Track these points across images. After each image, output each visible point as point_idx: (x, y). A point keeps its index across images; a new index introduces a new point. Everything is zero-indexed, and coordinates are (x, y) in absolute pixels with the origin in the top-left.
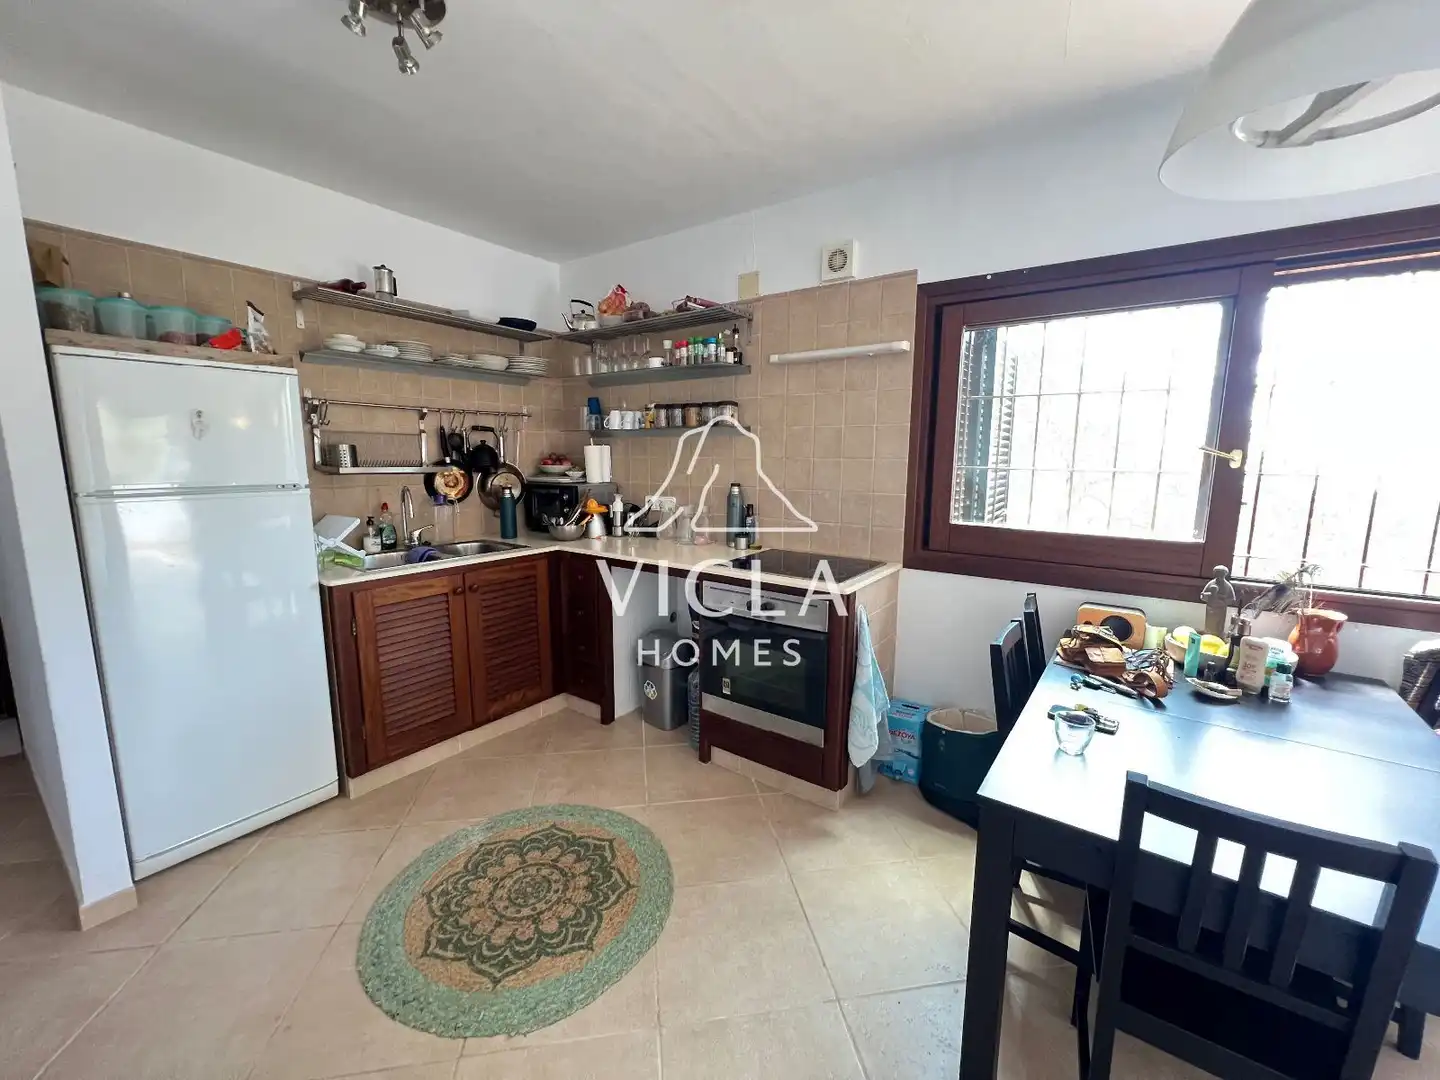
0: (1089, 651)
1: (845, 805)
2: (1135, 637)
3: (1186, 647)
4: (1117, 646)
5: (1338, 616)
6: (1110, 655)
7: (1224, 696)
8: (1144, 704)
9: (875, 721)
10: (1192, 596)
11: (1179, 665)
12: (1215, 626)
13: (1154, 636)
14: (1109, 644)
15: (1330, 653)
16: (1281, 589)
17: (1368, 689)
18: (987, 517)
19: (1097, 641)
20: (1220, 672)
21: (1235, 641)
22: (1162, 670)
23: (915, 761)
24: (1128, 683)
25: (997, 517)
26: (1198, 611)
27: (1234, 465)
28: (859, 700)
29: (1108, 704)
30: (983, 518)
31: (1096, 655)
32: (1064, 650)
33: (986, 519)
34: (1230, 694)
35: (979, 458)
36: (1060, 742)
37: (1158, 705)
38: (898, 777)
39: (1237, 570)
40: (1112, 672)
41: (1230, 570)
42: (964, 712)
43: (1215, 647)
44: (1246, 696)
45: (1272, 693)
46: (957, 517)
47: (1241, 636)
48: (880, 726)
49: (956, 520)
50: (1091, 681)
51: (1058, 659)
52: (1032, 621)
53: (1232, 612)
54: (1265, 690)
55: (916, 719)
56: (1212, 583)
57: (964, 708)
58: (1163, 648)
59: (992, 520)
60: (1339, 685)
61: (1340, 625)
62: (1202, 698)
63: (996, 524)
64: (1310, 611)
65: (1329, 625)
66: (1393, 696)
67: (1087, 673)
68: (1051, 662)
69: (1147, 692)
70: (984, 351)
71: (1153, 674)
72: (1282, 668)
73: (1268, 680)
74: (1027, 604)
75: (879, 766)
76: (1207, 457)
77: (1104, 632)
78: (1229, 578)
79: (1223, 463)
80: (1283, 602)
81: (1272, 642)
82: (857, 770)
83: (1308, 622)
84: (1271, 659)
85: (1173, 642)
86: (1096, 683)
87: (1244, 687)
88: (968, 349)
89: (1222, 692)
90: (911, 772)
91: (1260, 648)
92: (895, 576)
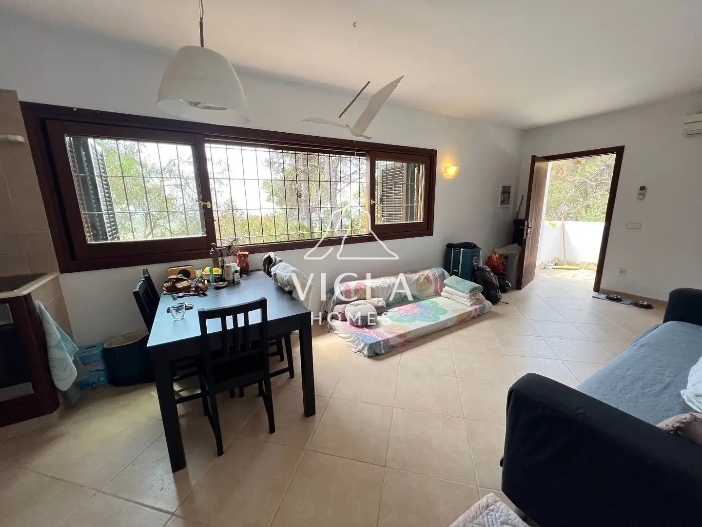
0: (177, 285)
1: (63, 417)
2: (192, 276)
3: (209, 273)
4: (186, 280)
5: (246, 253)
6: (185, 284)
7: (224, 285)
8: (200, 296)
9: (71, 360)
10: (207, 256)
11: (209, 281)
12: (216, 265)
13: (198, 273)
14: (183, 280)
15: (247, 265)
16: (229, 247)
17: (257, 272)
18: (109, 238)
19: (178, 280)
20: (220, 278)
21: (222, 267)
22: (203, 283)
23: (103, 373)
24: (193, 291)
25: (115, 238)
26: (210, 261)
27: (209, 207)
28: (55, 354)
29: (187, 301)
30: (107, 239)
31: (180, 285)
32: (166, 288)
33: (109, 240)
34: (225, 284)
35: (95, 208)
36: (174, 318)
37: (205, 295)
38: (94, 386)
39: (219, 245)
40: (187, 289)
41: (216, 244)
42: (125, 336)
43: (217, 271)
44: (229, 283)
45: (236, 280)
46: (91, 240)
47: (224, 265)
48: (75, 362)
49: (90, 241)
50: (180, 295)
51: (165, 292)
52: (148, 280)
53: (220, 259)
54: (234, 280)
55: (97, 351)
56: (212, 249)
57: (124, 335)
58: (201, 277)
59: (113, 239)
60: (251, 273)
61: (247, 255)
62: (217, 288)
63: (115, 241)
64: (240, 253)
65: (245, 256)
66: (262, 272)
67: (178, 293)
68: (162, 294)
69: (200, 292)
70: (82, 150)
71: (201, 285)
72: (236, 272)
73: (234, 277)
74: (144, 273)
75: (79, 385)
76: (200, 204)
77: (180, 276)
78: (217, 247)
79: (205, 207)
80: (231, 251)
81: (232, 264)
82: (65, 394)
83: (240, 256)
84: (233, 270)
85: (205, 273)
86: (182, 295)
87: (228, 281)
88: (70, 147)
89: (223, 284)
90: (102, 379)
91: (229, 267)
92: (56, 279)
